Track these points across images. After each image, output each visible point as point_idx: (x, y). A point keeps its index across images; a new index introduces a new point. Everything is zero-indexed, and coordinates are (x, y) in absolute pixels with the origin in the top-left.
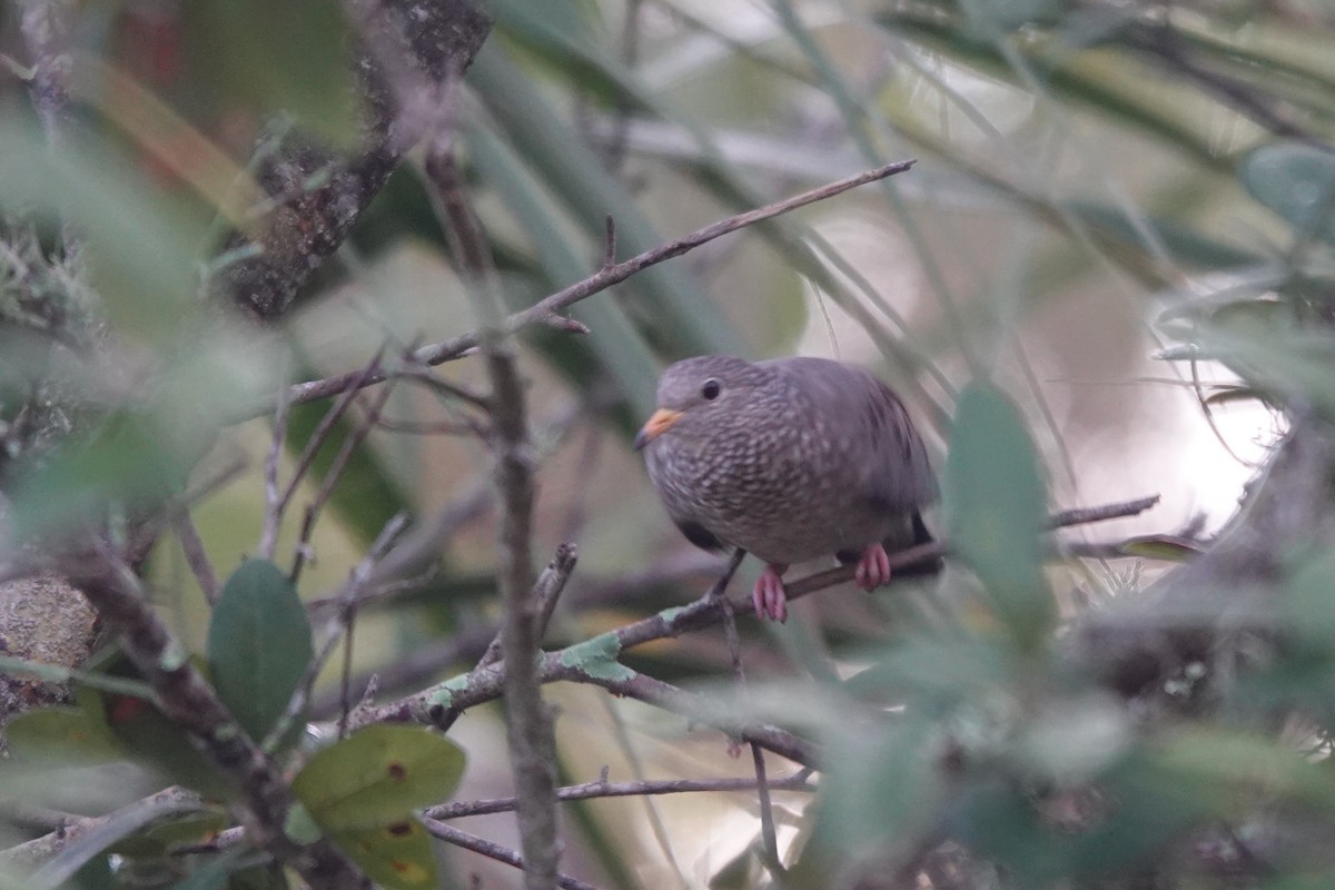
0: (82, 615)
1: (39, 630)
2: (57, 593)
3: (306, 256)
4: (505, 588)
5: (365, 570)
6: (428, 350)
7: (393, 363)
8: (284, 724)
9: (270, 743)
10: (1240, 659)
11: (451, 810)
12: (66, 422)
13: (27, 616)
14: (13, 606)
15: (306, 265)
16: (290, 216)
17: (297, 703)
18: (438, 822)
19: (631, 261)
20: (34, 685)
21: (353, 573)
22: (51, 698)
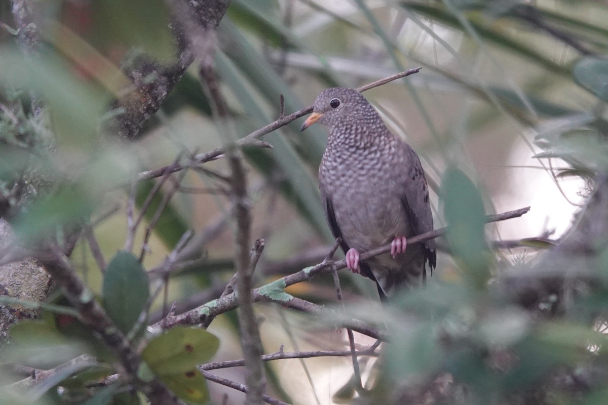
0: (43, 279)
1: (23, 285)
2: (31, 269)
3: (143, 114)
4: (238, 264)
5: (173, 256)
6: (201, 156)
7: (185, 162)
8: (137, 327)
9: (131, 335)
10: (575, 293)
11: (212, 366)
12: (34, 191)
13: (17, 279)
14: (11, 275)
15: (143, 118)
16: (136, 96)
17: (143, 317)
18: (206, 371)
19: (291, 115)
20: (21, 310)
21: (167, 258)
22: (29, 316)
